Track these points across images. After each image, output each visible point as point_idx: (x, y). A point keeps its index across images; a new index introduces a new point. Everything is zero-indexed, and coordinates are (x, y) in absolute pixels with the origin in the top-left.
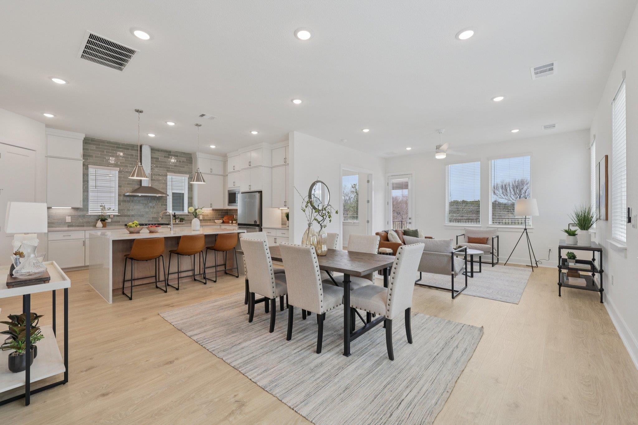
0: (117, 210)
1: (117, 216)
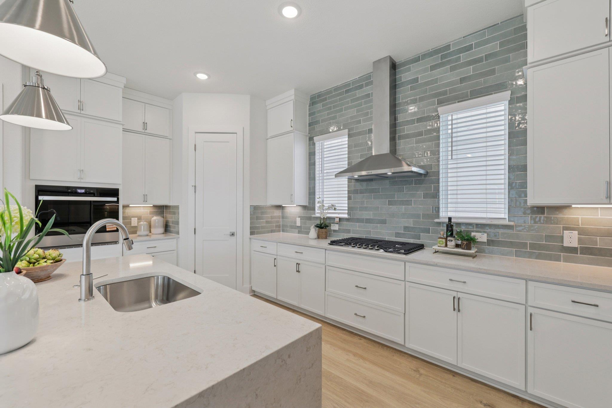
0: (347, 208)
1: (347, 220)
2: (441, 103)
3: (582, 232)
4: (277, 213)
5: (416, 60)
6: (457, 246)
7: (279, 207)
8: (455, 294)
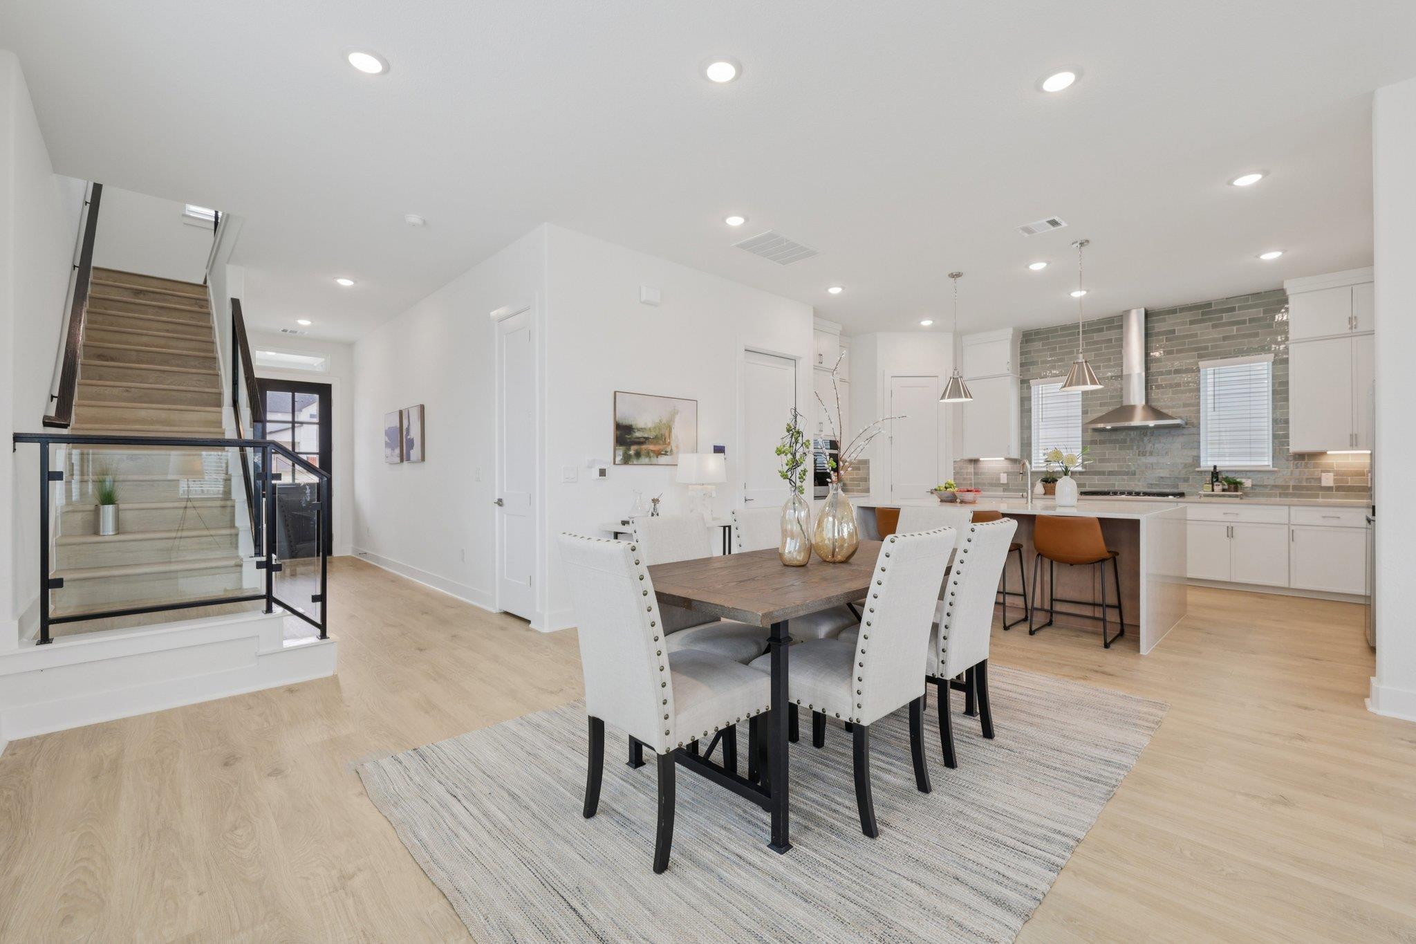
0: (1081, 460)
1: (1081, 473)
2: (1201, 357)
3: (1337, 474)
4: (971, 468)
5: (1172, 311)
6: (1224, 490)
7: (975, 461)
8: (1228, 524)
